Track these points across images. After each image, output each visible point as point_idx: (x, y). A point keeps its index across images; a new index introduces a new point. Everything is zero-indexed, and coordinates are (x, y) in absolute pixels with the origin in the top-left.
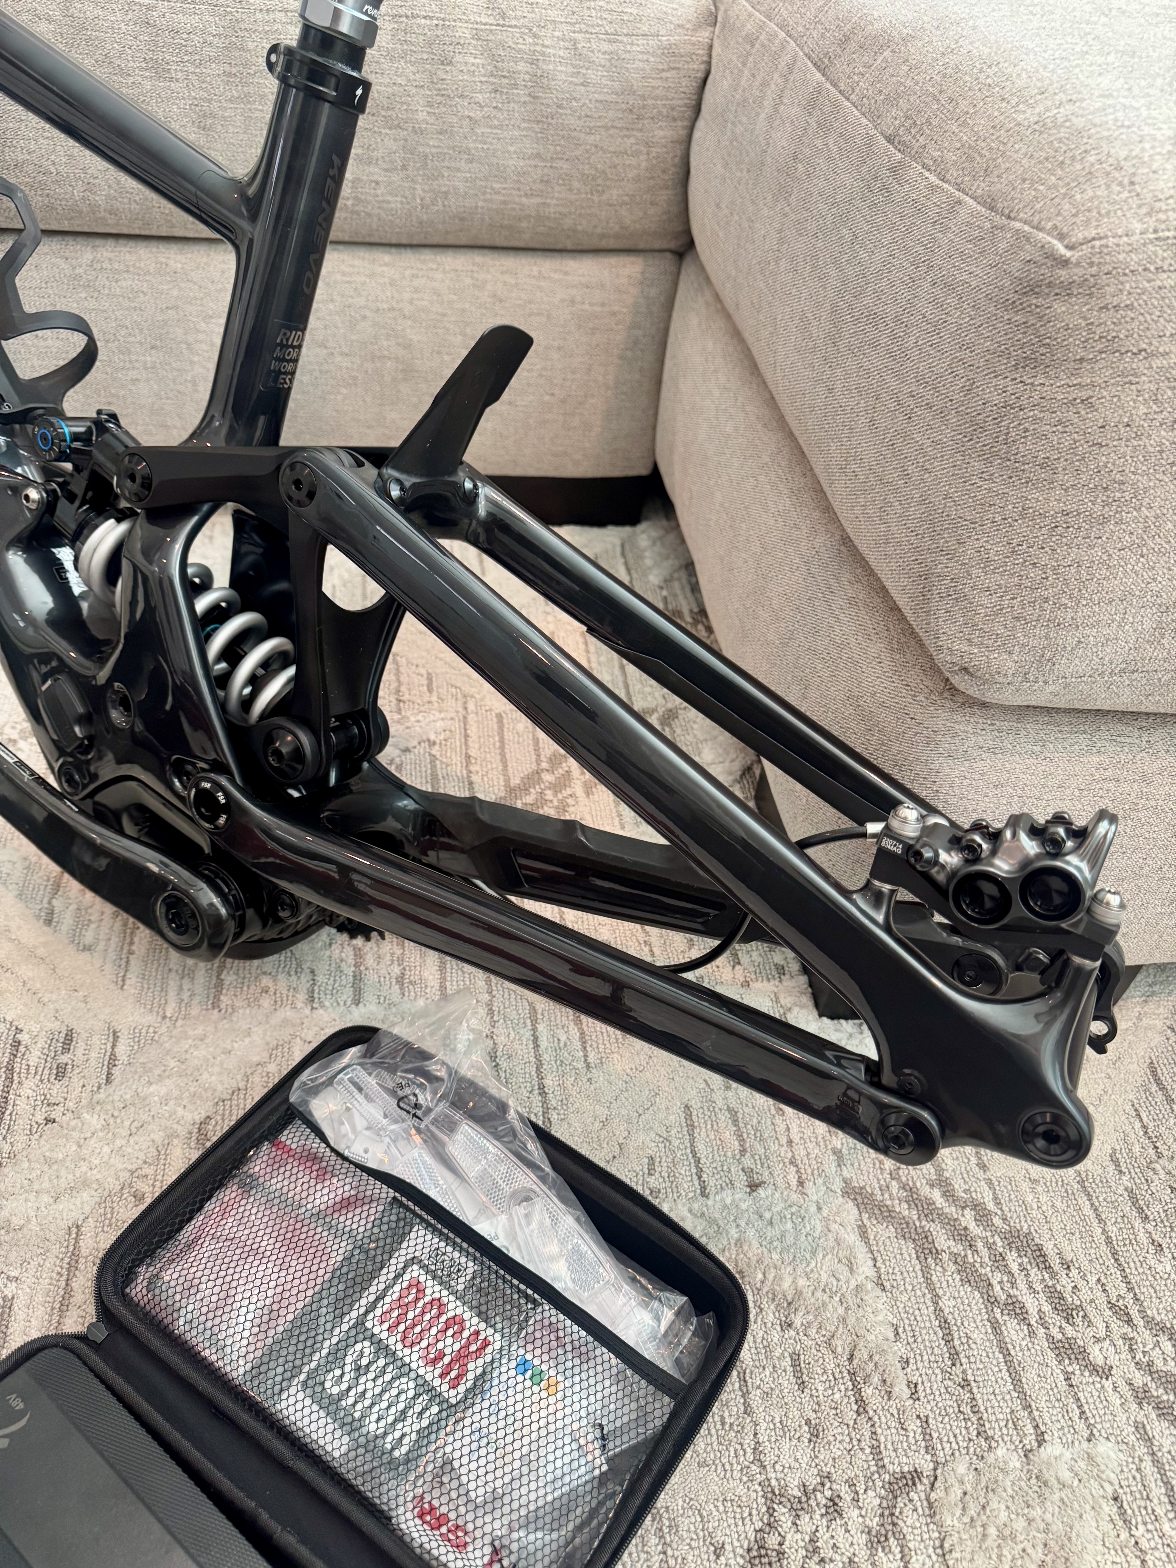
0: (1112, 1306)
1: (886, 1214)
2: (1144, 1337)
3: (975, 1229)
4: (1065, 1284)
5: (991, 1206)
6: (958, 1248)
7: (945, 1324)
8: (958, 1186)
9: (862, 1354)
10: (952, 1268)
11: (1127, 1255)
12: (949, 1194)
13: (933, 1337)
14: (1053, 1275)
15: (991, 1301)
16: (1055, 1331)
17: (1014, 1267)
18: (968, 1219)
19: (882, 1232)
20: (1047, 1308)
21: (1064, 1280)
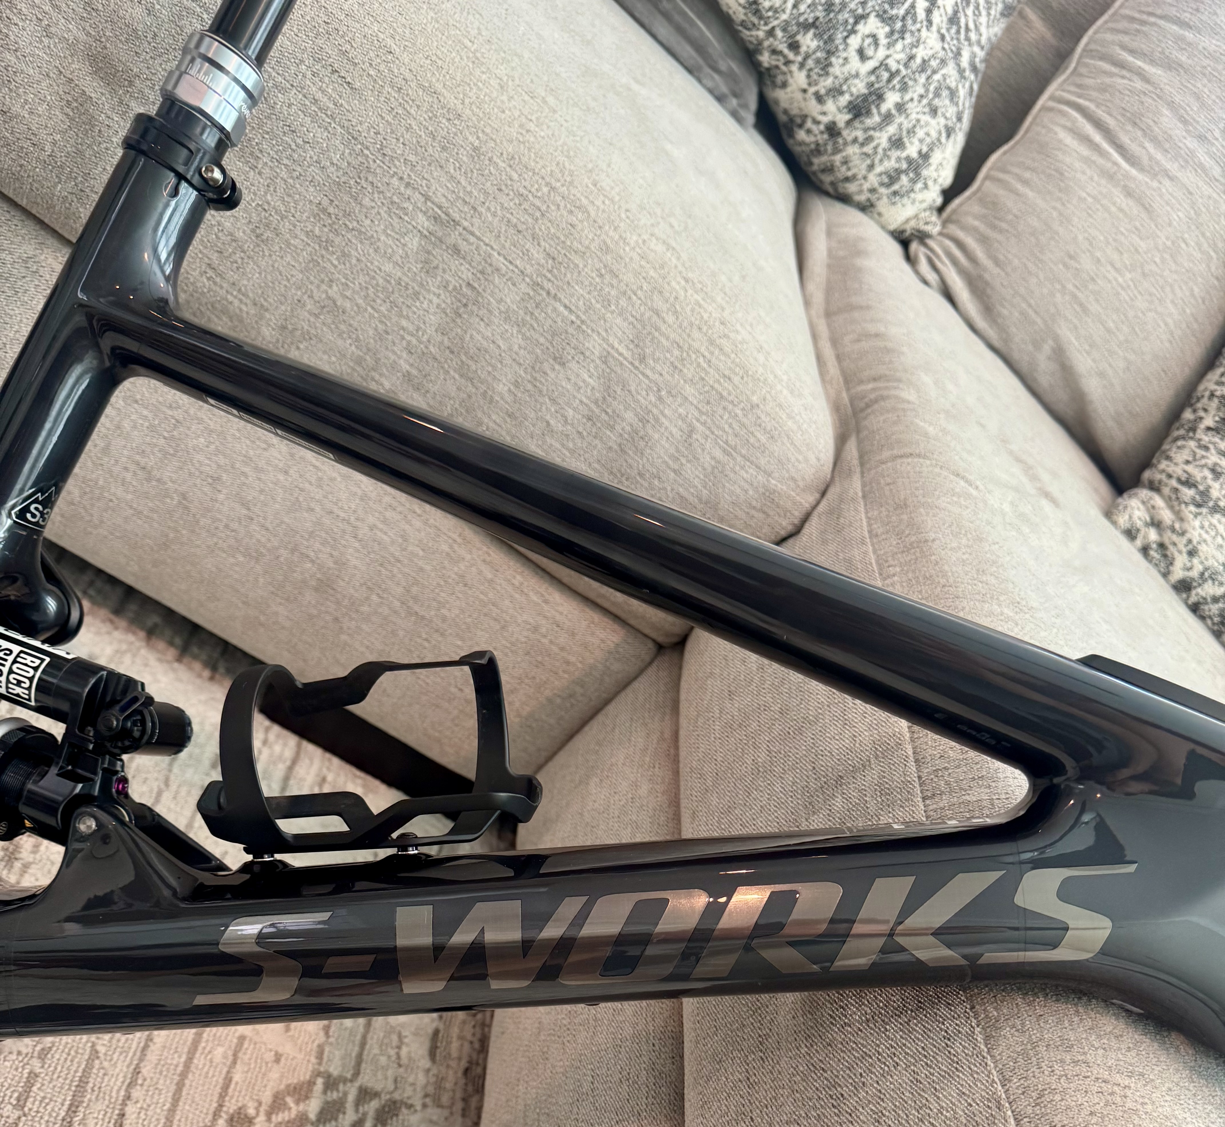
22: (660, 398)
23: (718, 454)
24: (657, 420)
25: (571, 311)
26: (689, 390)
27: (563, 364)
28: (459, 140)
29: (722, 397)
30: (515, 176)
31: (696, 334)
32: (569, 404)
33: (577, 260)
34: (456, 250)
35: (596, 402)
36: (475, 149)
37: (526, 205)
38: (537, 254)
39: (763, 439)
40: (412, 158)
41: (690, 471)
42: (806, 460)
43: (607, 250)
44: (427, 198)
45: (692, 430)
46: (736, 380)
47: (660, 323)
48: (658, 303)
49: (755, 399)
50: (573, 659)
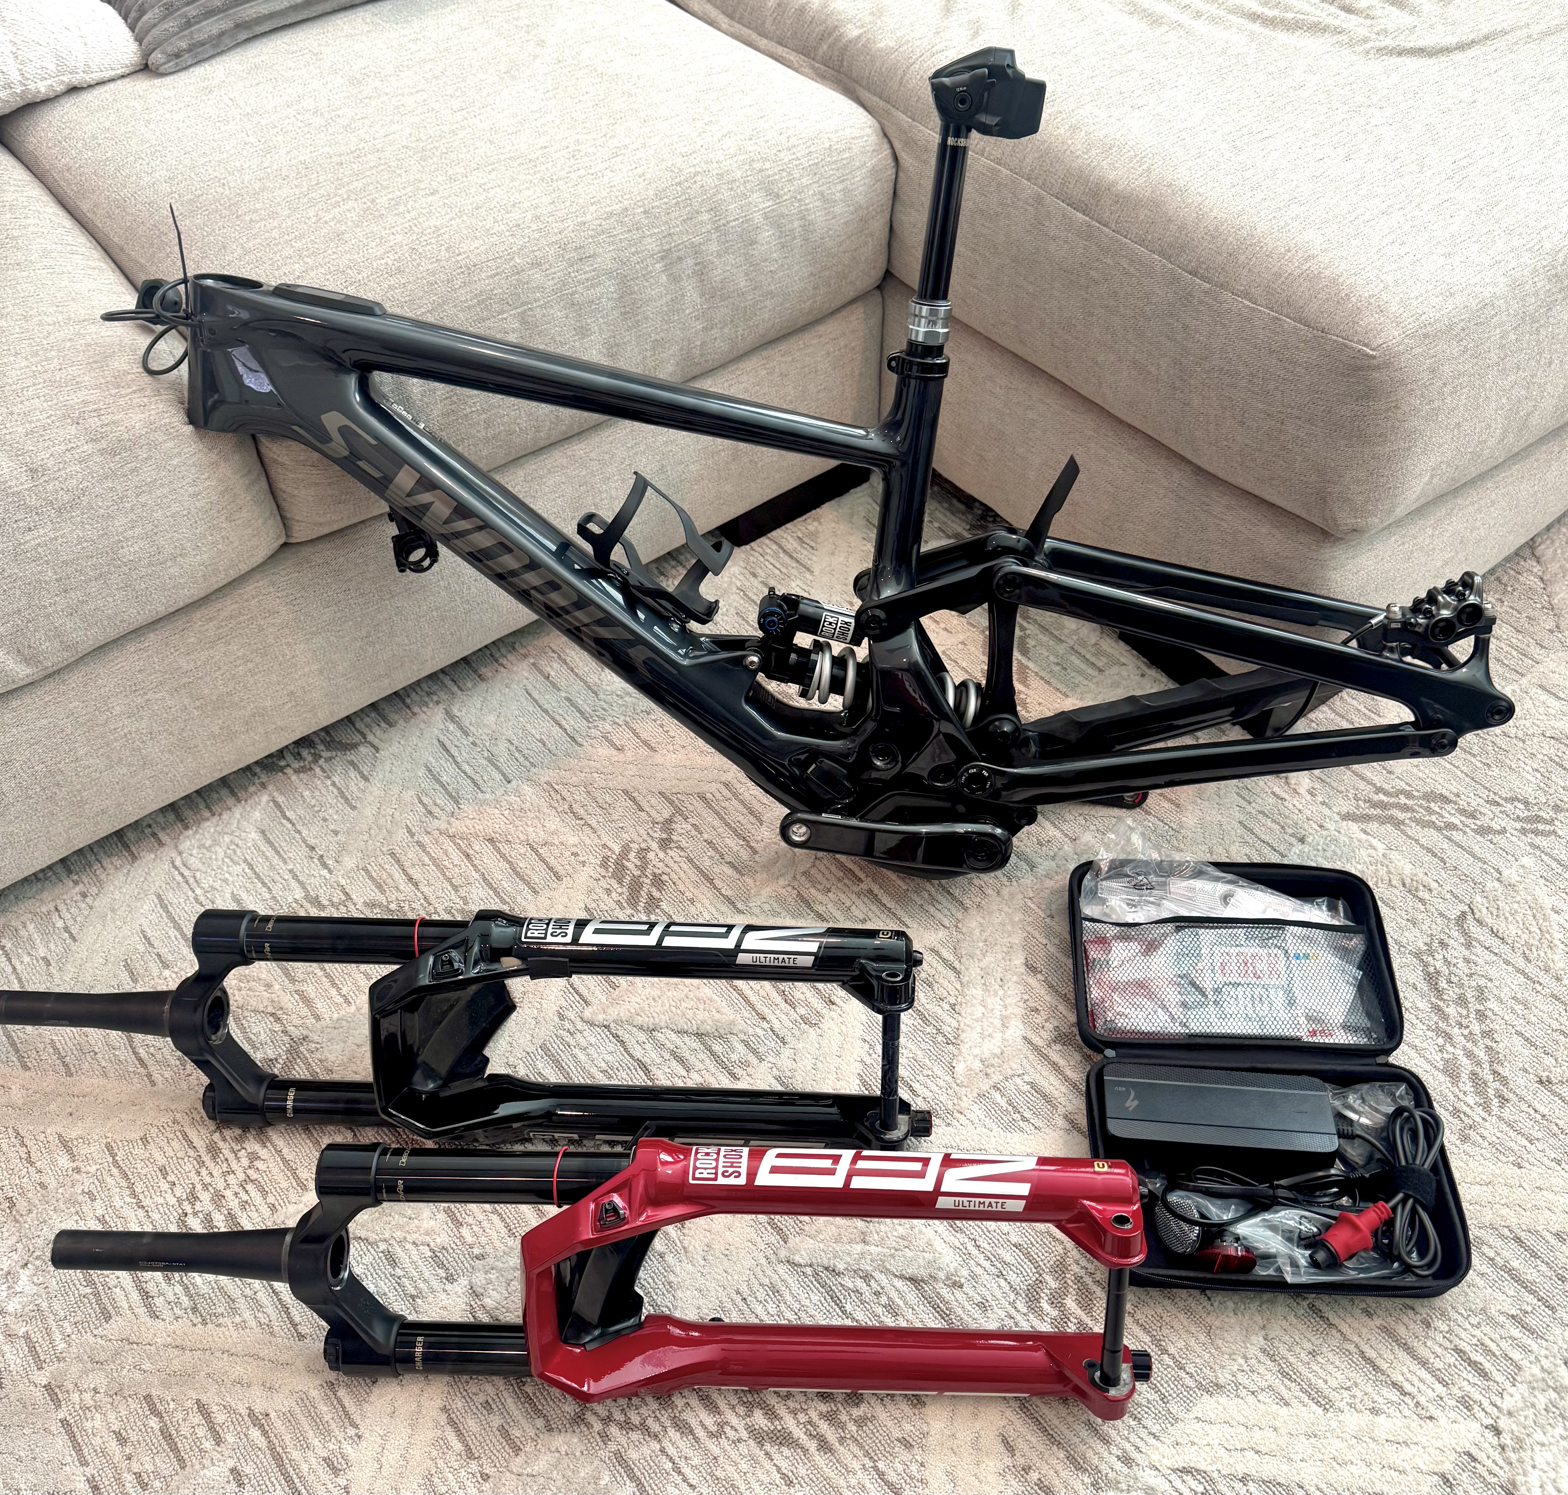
0: (1487, 802)
1: (1366, 818)
2: (1509, 807)
3: (1410, 803)
4: (1462, 803)
5: (1408, 788)
6: (1409, 815)
7: (1429, 850)
8: (1387, 787)
9: (1408, 881)
10: (1414, 824)
11: (1479, 776)
12: (1386, 793)
13: (1428, 857)
14: (1455, 803)
15: (1439, 829)
16: (1473, 826)
17: (1437, 809)
18: (1403, 800)
19: (1373, 826)
20: (1463, 819)
21: (1461, 803)
22: (800, 200)
23: (840, 187)
24: (807, 210)
25: (738, 219)
26: (805, 181)
27: (756, 242)
28: (637, 218)
29: (817, 164)
30: (666, 200)
31: (782, 155)
32: (771, 253)
33: (720, 196)
34: (680, 259)
35: (780, 237)
36: (645, 212)
37: (682, 205)
38: (706, 217)
39: (847, 155)
40: (634, 249)
41: (838, 209)
42: (868, 136)
43: (722, 175)
44: (652, 256)
45: (822, 193)
46: (813, 149)
47: (767, 173)
48: (757, 166)
49: (827, 145)
50: (853, 344)
